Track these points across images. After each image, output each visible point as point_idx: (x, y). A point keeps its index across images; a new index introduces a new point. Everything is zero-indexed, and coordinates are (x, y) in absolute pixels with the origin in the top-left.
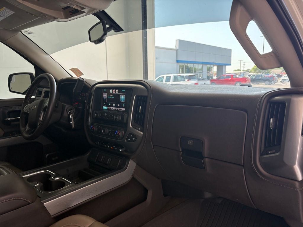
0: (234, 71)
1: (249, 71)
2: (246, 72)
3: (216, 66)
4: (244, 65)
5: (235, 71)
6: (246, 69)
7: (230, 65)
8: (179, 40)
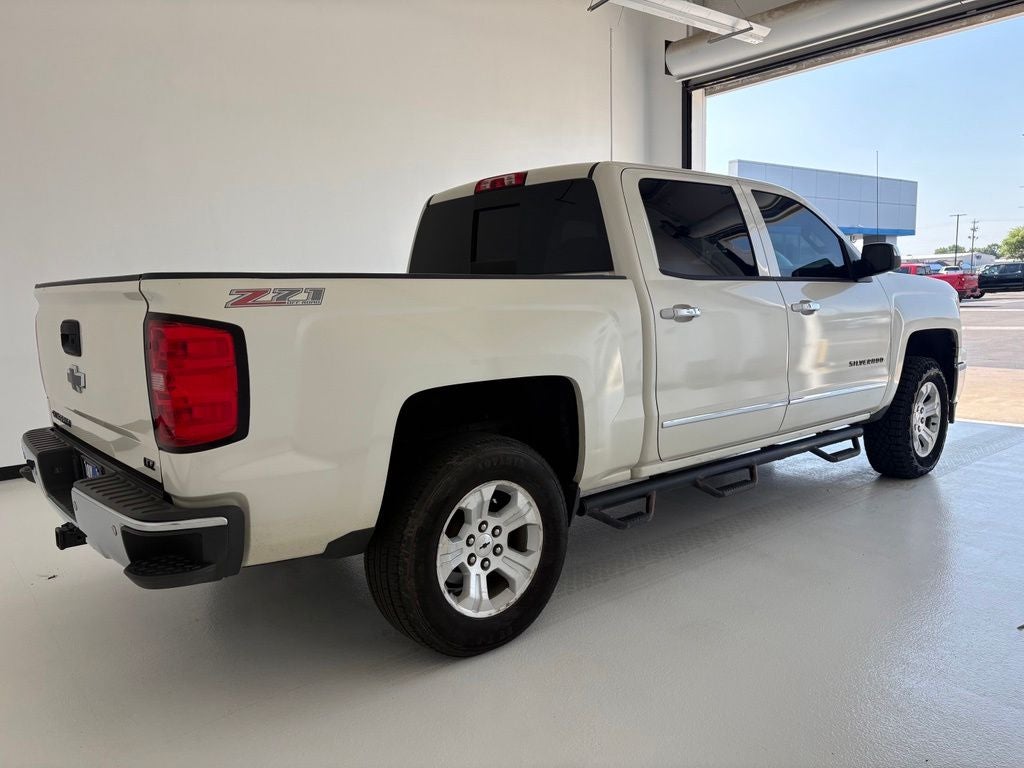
0: (938, 252)
1: (998, 252)
2: (984, 256)
3: (860, 238)
4: (974, 230)
5: (944, 251)
6: (981, 244)
7: (912, 233)
8: (739, 161)
